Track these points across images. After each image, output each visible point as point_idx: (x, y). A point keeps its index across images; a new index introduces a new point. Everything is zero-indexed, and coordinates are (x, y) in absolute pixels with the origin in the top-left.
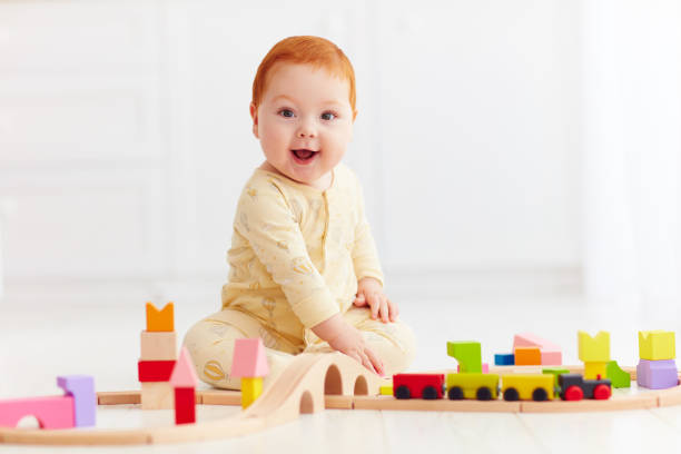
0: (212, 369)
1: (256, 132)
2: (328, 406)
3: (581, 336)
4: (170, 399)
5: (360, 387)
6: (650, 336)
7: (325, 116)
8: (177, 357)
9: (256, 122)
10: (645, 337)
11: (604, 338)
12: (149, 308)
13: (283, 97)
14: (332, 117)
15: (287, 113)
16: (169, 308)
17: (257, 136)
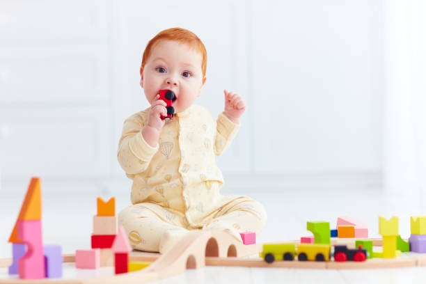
0: (134, 236)
1: (142, 84)
2: (207, 264)
3: (380, 220)
4: (112, 260)
5: (232, 252)
6: (418, 219)
7: (185, 74)
8: (116, 233)
9: (142, 78)
10: (415, 220)
11: (395, 220)
12: (99, 201)
13: (160, 59)
14: (189, 75)
15: (161, 70)
16: (112, 201)
17: (142, 86)
